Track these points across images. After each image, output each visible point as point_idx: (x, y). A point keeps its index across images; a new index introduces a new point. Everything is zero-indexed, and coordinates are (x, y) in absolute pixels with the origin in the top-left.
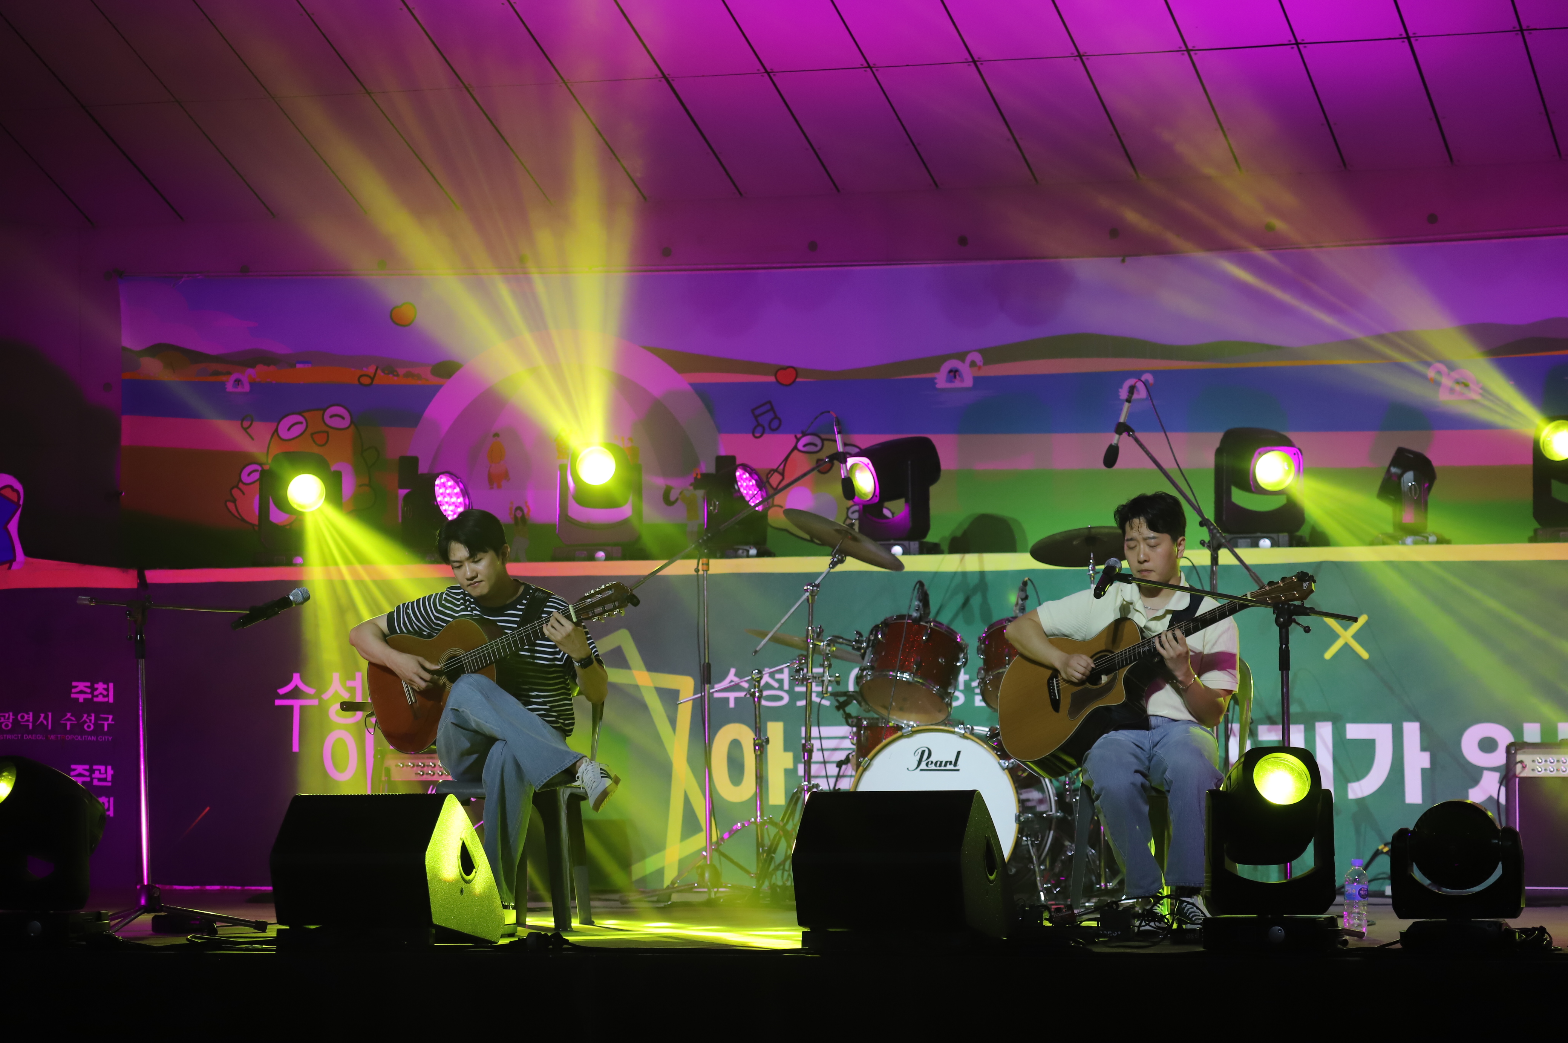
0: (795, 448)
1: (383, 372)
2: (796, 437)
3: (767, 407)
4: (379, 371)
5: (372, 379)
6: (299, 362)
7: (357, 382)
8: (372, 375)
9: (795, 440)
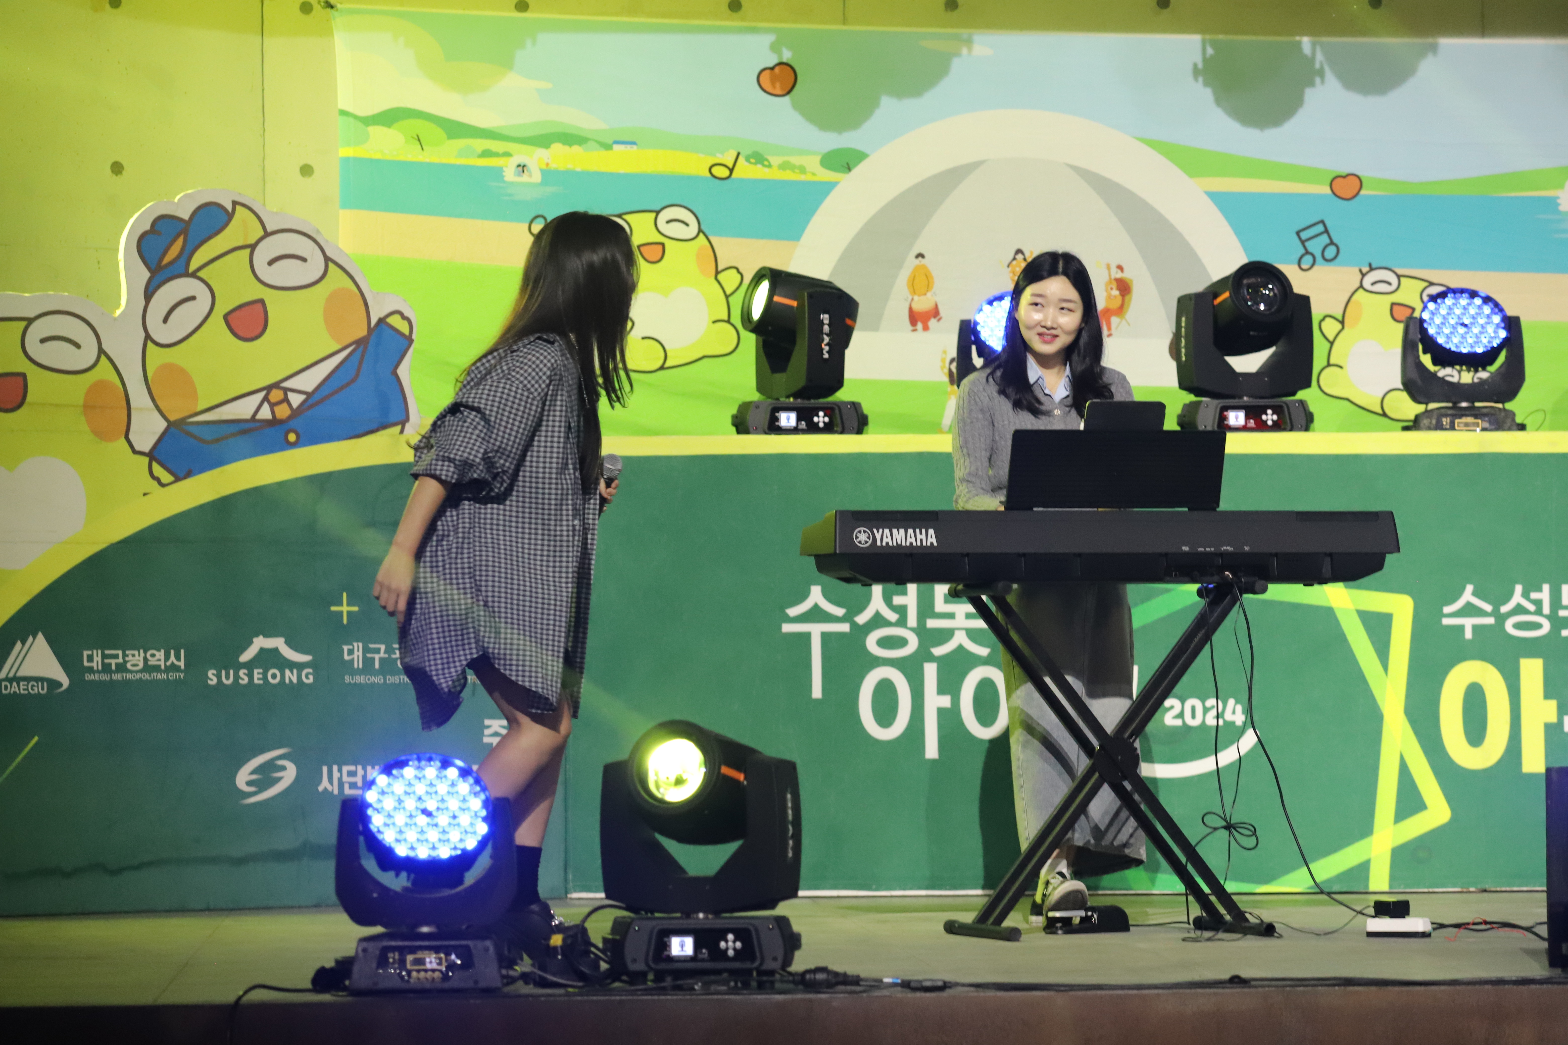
0: (1361, 286)
1: (748, 159)
2: (1361, 271)
3: (1320, 228)
4: (741, 160)
5: (731, 171)
6: (617, 142)
7: (708, 175)
8: (731, 166)
9: (1360, 276)
